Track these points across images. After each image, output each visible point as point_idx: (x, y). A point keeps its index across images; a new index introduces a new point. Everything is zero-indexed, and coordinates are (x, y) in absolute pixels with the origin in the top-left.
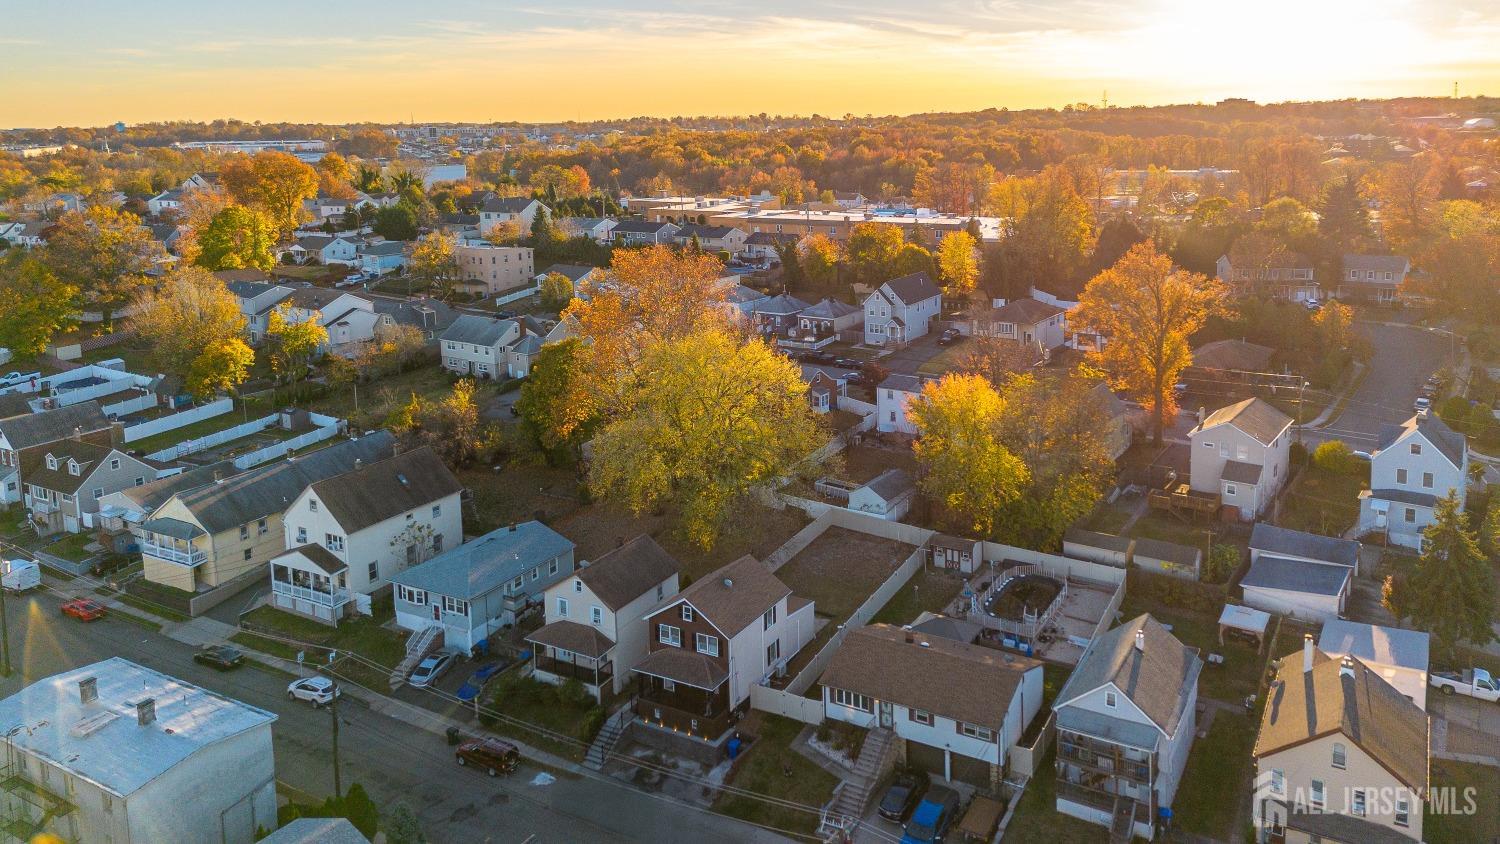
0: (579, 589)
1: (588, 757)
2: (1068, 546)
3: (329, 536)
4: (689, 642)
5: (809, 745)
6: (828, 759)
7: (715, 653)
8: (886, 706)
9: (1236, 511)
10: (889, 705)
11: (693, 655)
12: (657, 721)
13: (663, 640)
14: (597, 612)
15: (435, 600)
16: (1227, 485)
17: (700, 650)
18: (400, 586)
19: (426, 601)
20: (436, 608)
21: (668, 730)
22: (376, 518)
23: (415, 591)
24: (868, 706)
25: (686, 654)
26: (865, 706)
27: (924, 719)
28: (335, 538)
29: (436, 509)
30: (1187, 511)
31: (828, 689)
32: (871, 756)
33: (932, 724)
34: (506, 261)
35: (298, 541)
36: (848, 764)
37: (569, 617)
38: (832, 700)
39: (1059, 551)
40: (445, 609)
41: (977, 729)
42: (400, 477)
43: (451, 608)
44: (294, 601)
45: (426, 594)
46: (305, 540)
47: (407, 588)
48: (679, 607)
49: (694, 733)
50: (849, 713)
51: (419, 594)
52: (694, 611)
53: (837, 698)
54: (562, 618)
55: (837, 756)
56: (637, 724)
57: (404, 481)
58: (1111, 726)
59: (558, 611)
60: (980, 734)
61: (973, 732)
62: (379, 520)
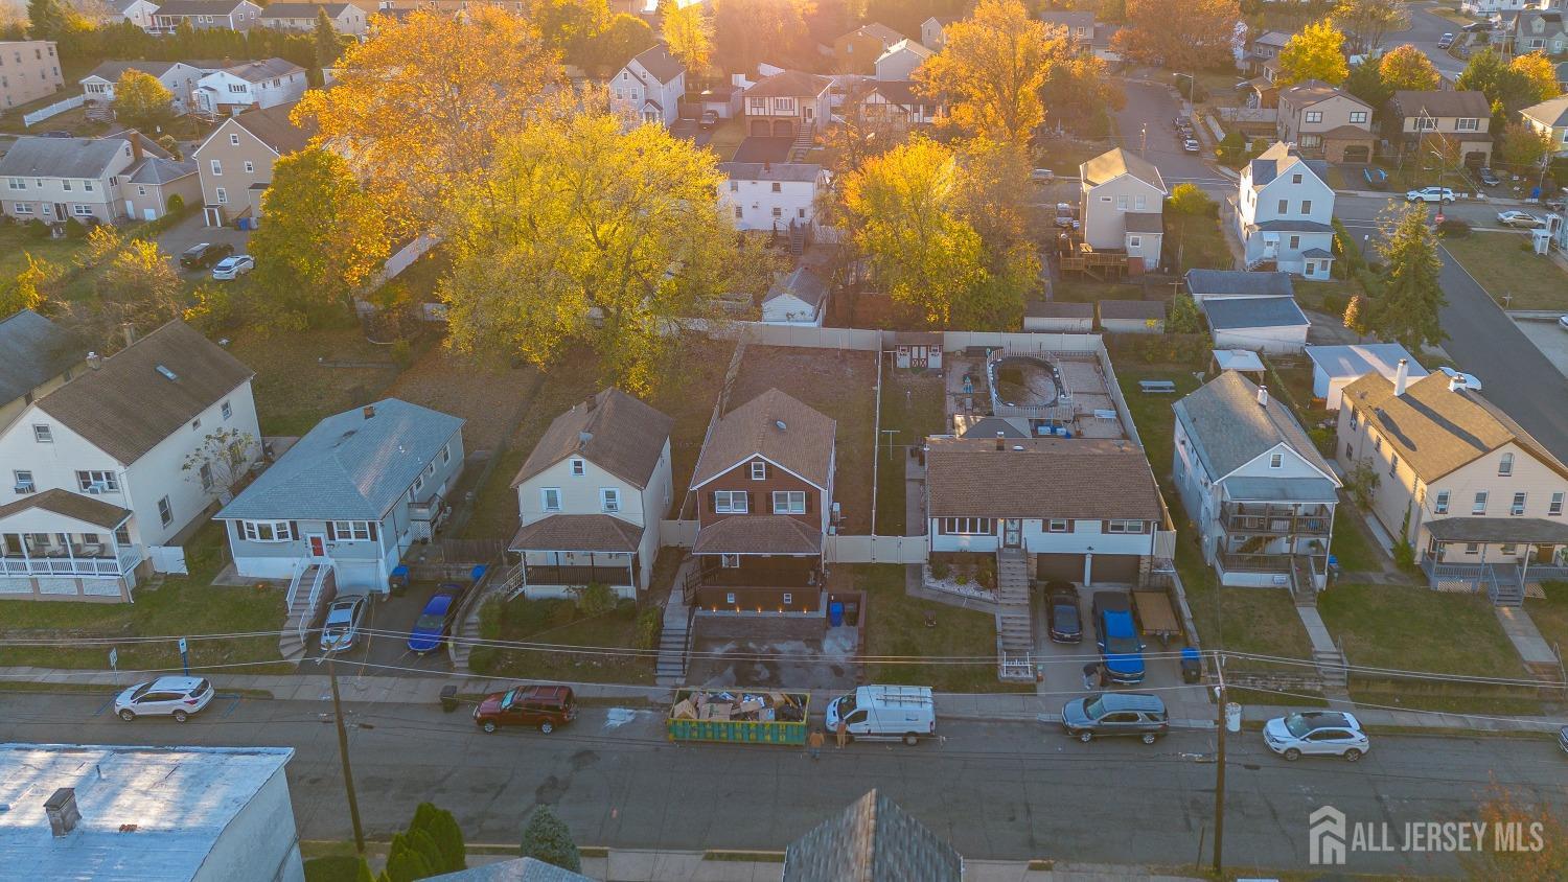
0: (578, 471)
1: (660, 673)
2: (1029, 322)
3: (83, 475)
4: (760, 502)
5: (928, 588)
6: (961, 597)
7: (800, 509)
8: (1012, 523)
9: (1139, 261)
10: (1017, 522)
11: (770, 518)
12: (732, 607)
13: (719, 510)
14: (610, 495)
15: (312, 529)
16: (1131, 236)
17: (776, 511)
18: (239, 524)
19: (296, 537)
20: (316, 541)
21: (750, 613)
22: (157, 436)
23: (273, 524)
24: (988, 527)
25: (756, 520)
26: (984, 529)
27: (1062, 527)
28: (97, 476)
29: (226, 406)
30: (1099, 269)
31: (936, 521)
32: (1012, 580)
33: (1071, 530)
34: (18, 60)
35: (18, 491)
36: (987, 595)
37: (564, 509)
38: (941, 532)
39: (1021, 329)
40: (332, 537)
41: (1126, 524)
42: (161, 369)
43: (346, 535)
44: (35, 582)
45: (293, 525)
46: (32, 488)
47: (255, 523)
48: (747, 466)
49: (788, 608)
50: (966, 541)
51: (279, 527)
52: (769, 467)
53: (948, 527)
54: (552, 512)
55: (970, 590)
56: (703, 617)
57: (170, 375)
58: (1284, 488)
59: (545, 505)
60: (1130, 528)
61: (1121, 528)
62: (163, 438)
